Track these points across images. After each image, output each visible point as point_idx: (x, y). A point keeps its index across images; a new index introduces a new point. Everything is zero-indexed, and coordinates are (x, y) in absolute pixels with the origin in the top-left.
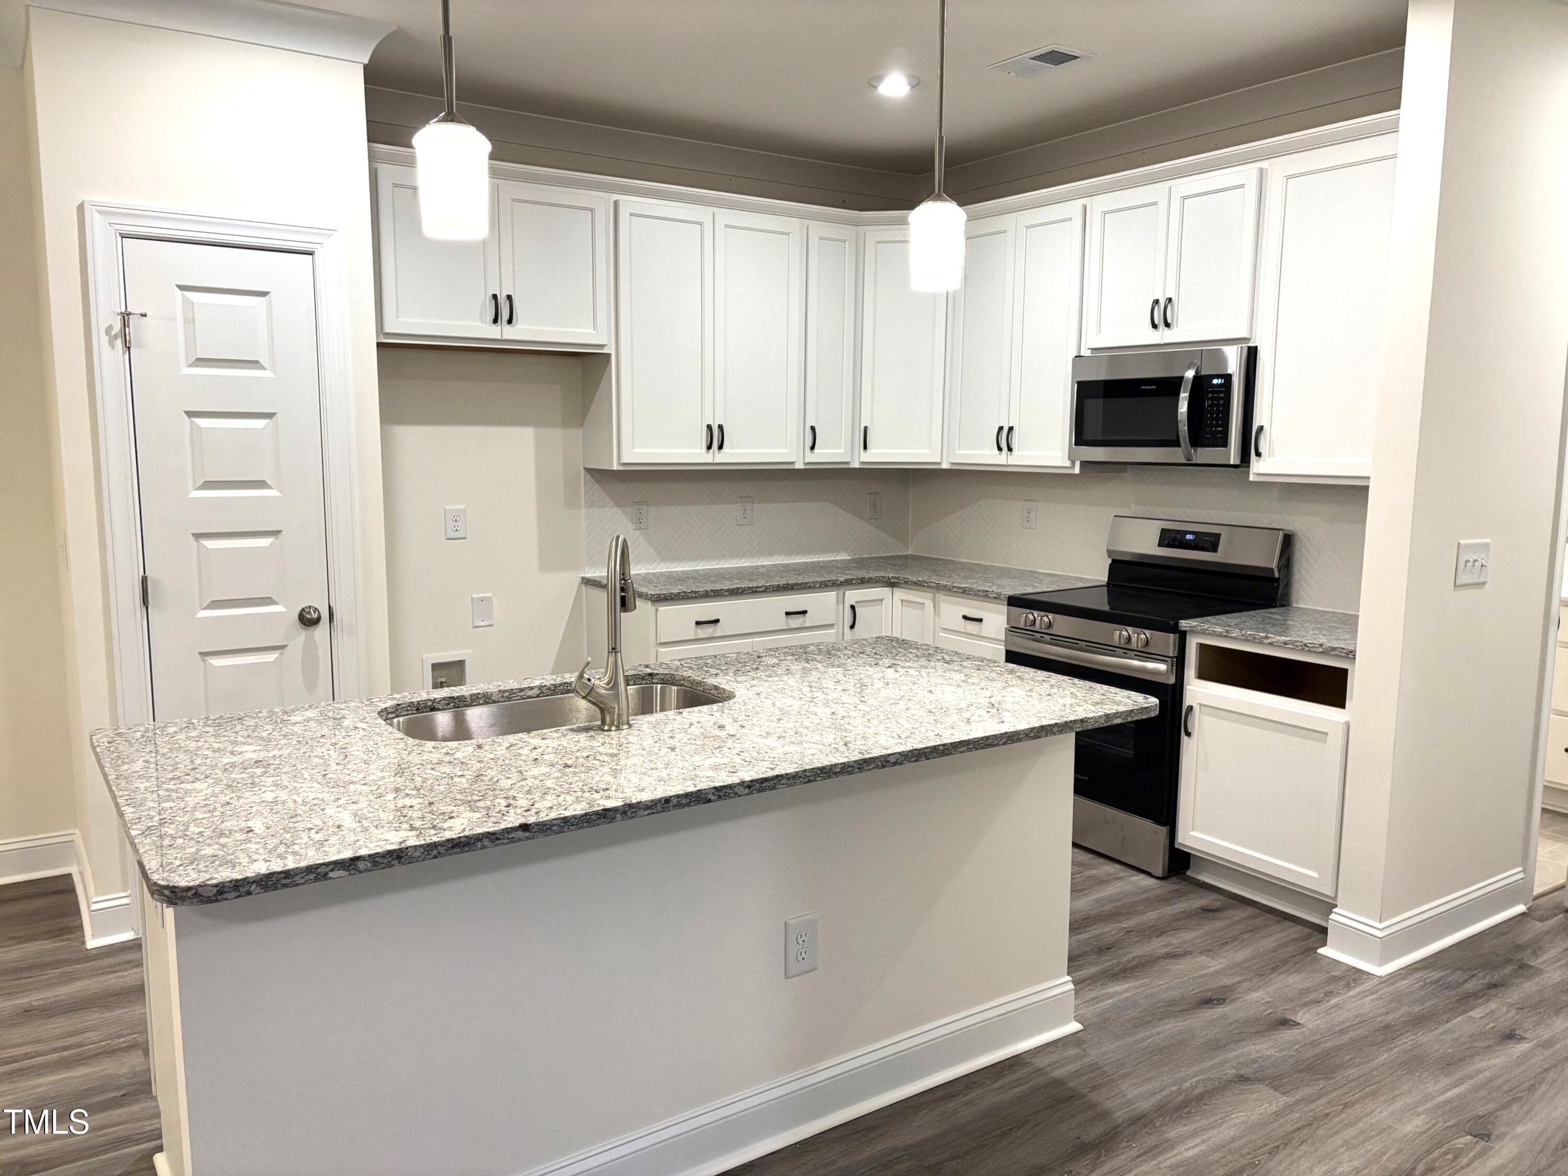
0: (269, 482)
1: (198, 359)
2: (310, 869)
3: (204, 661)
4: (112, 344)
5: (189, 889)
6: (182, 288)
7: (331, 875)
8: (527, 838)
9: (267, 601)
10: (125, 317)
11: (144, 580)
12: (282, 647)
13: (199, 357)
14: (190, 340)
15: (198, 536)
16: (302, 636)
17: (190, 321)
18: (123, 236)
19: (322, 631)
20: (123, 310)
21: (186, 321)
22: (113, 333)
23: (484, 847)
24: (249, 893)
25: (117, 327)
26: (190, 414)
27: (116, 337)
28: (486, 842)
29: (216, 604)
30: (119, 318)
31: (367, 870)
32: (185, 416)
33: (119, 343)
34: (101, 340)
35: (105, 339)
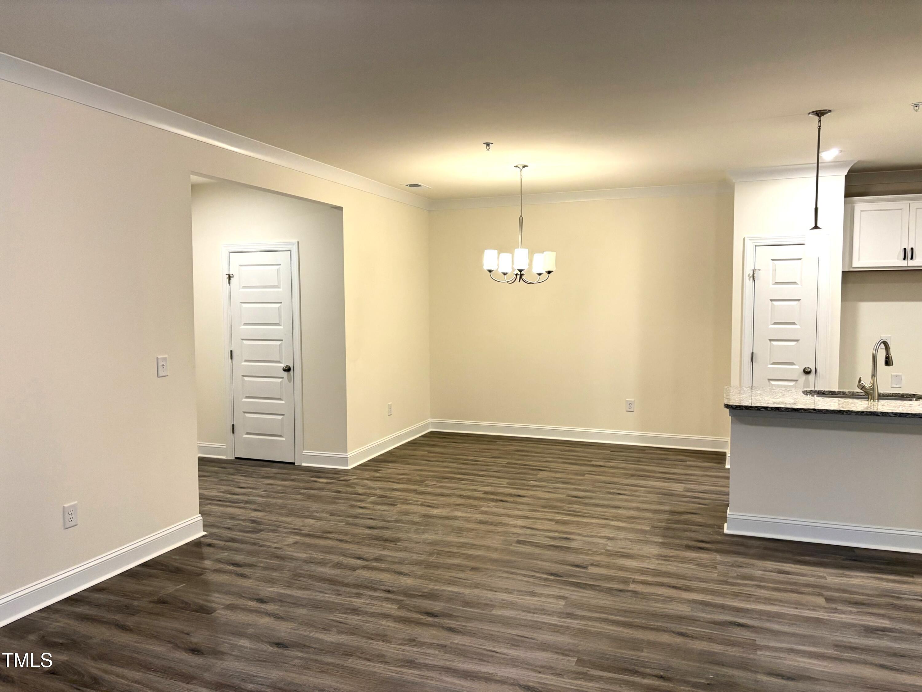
0: (796, 322)
1: (776, 283)
2: (756, 407)
3: (769, 382)
4: (749, 280)
5: (730, 405)
6: (773, 260)
7: (762, 409)
8: (815, 413)
9: (793, 364)
10: (754, 271)
11: (752, 353)
12: (796, 381)
13: (776, 281)
14: (774, 276)
15: (770, 340)
16: (804, 377)
17: (774, 270)
18: (756, 246)
19: (811, 376)
20: (754, 269)
21: (773, 270)
22: (750, 276)
23: (801, 412)
24: (742, 409)
25: (752, 274)
26: (771, 300)
27: (751, 277)
28: (802, 411)
29: (774, 363)
30: (752, 271)
31: (770, 411)
32: (770, 301)
33: (752, 279)
34: (746, 278)
35: (748, 278)
